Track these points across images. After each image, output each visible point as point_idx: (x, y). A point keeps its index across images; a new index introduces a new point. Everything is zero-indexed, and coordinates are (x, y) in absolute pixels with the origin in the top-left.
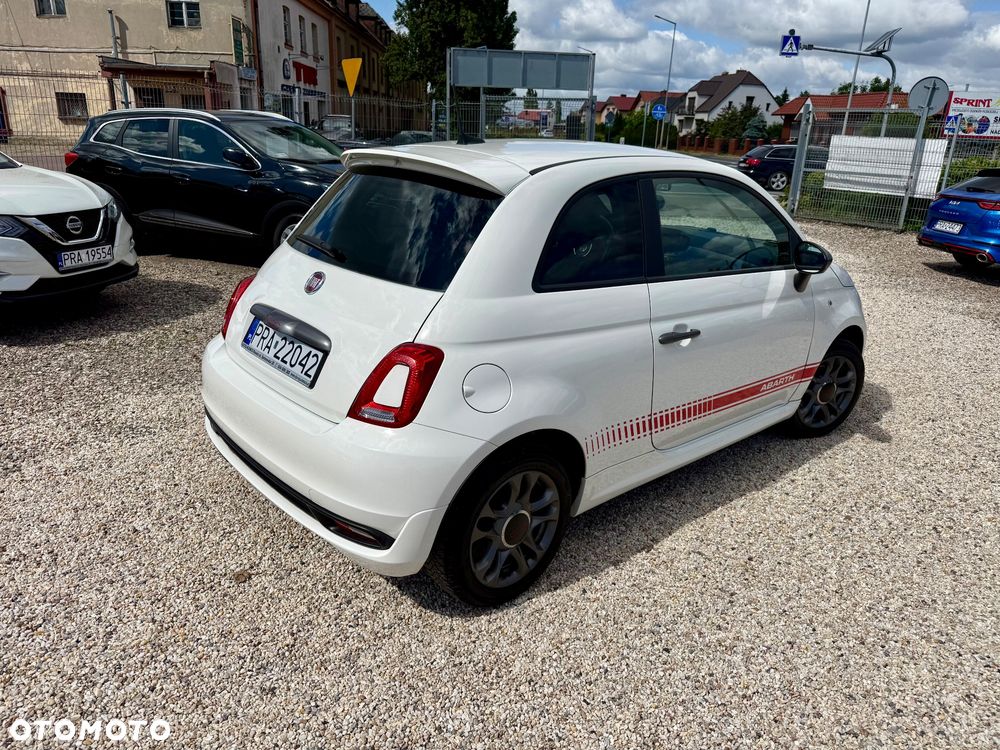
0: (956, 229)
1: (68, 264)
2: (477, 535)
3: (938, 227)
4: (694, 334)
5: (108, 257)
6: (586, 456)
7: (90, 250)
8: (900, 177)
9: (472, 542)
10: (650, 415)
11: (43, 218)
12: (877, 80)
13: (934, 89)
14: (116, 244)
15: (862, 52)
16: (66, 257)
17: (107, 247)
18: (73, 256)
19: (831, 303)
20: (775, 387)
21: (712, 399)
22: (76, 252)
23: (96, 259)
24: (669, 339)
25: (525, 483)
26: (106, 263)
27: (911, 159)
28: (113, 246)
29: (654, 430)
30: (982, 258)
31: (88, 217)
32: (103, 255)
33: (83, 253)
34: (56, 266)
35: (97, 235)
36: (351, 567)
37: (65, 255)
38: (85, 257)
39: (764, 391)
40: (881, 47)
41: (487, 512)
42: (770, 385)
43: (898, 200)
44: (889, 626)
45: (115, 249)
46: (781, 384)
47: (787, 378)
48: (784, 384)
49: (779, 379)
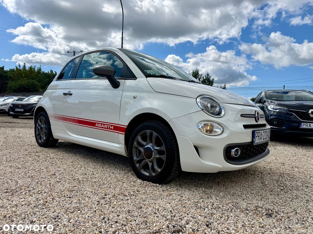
4: (71, 94)
6: (49, 119)
20: (103, 128)
21: (77, 119)
39: (97, 127)
46: (106, 128)
47: (109, 126)
48: (108, 129)
49: (104, 124)
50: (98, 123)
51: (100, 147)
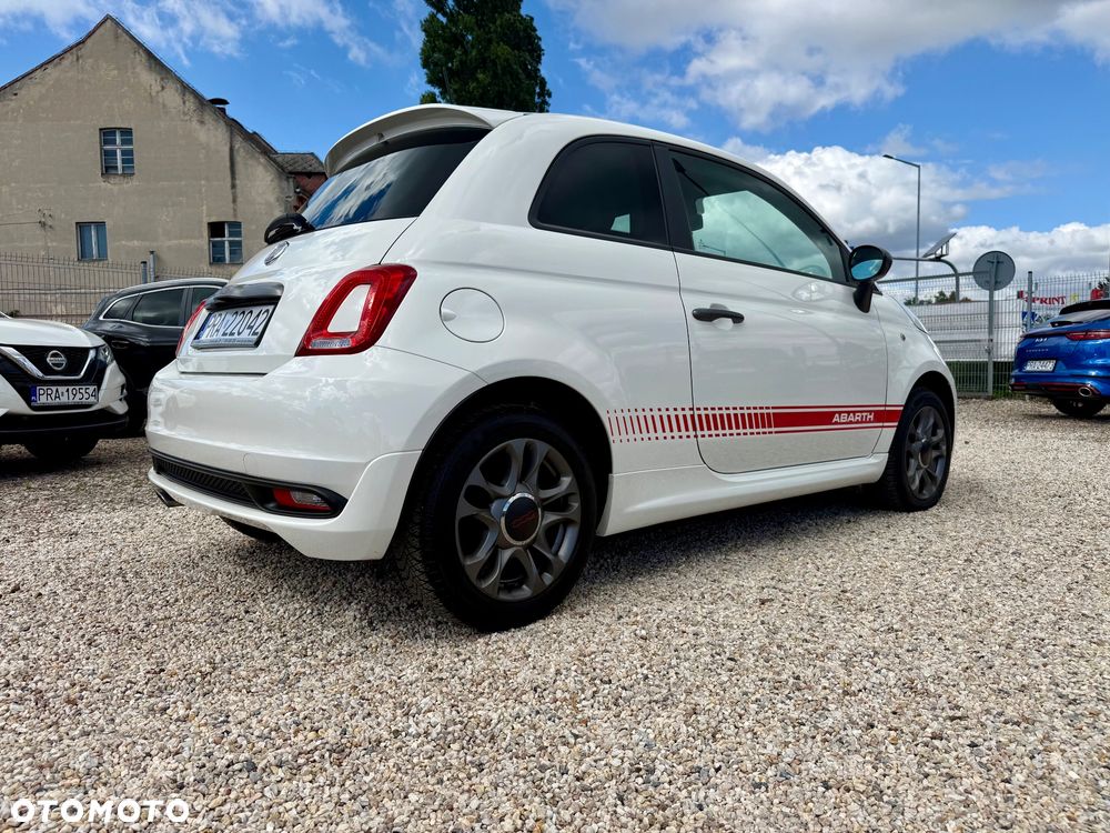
0: (1049, 366)
1: (43, 400)
2: (464, 509)
3: (1028, 368)
4: (737, 318)
5: (92, 399)
6: (611, 438)
7: (71, 388)
8: (979, 341)
9: (458, 518)
10: (692, 409)
11: (19, 348)
12: (942, 294)
13: (998, 262)
14: (104, 386)
15: (920, 257)
16: (42, 392)
17: (92, 388)
18: (49, 392)
19: (904, 338)
20: (851, 422)
21: (771, 411)
22: (54, 388)
23: (77, 399)
24: (706, 316)
25: (529, 453)
26: (89, 406)
27: (987, 323)
28: (99, 389)
29: (699, 433)
30: (1085, 392)
31: (75, 355)
32: (86, 396)
33: (62, 389)
34: (28, 401)
35: (82, 373)
36: (309, 611)
37: (41, 390)
38: (65, 395)
39: (836, 423)
40: (939, 252)
41: (476, 478)
42: (844, 418)
43: (982, 366)
44: (1042, 635)
45: (102, 393)
46: (857, 422)
47: (864, 414)
48: (862, 422)
49: (854, 412)
50: (840, 413)
51: (847, 479)
